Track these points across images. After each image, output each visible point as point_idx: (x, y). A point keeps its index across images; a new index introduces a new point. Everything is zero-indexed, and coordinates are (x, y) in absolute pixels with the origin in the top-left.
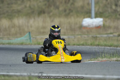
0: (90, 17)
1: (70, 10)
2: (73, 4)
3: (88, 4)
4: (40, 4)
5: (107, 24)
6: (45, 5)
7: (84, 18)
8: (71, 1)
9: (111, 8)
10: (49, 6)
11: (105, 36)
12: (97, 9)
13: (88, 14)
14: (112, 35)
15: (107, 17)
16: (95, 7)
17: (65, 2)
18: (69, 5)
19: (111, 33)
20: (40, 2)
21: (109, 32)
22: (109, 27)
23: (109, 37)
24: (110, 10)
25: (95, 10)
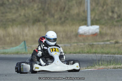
0: (86, 24)
1: (65, 17)
2: (68, 11)
3: (84, 11)
4: (34, 12)
5: (104, 31)
6: (40, 13)
7: (80, 25)
8: (66, 9)
9: (107, 15)
10: (44, 14)
11: (102, 43)
12: (93, 16)
13: (84, 22)
14: (108, 43)
15: (103, 24)
16: (91, 14)
17: (61, 10)
18: (64, 13)
19: (108, 41)
20: (35, 10)
21: (106, 39)
22: (106, 34)
23: (106, 45)
24: (106, 17)
25: (91, 18)
